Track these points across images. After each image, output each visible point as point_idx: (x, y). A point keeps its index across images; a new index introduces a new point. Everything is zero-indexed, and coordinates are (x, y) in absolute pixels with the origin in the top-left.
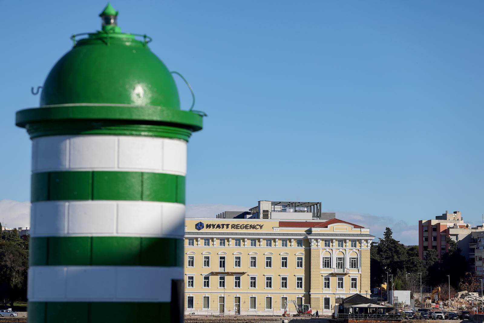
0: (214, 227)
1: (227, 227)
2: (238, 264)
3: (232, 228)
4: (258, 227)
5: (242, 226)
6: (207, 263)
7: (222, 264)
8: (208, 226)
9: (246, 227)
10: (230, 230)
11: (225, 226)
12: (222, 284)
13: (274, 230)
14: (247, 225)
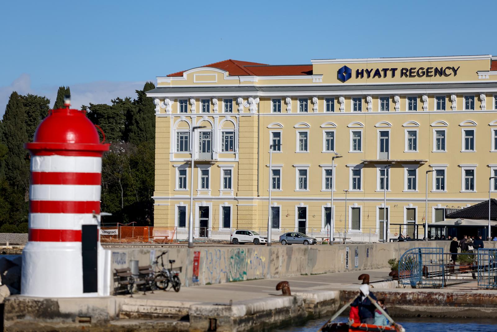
0: (369, 76)
1: (393, 75)
2: (413, 145)
3: (402, 76)
4: (448, 72)
5: (420, 71)
6: (358, 145)
7: (384, 146)
8: (360, 74)
9: (427, 73)
10: (398, 80)
11: (389, 73)
12: (384, 184)
13: (480, 77)
14: (428, 69)
